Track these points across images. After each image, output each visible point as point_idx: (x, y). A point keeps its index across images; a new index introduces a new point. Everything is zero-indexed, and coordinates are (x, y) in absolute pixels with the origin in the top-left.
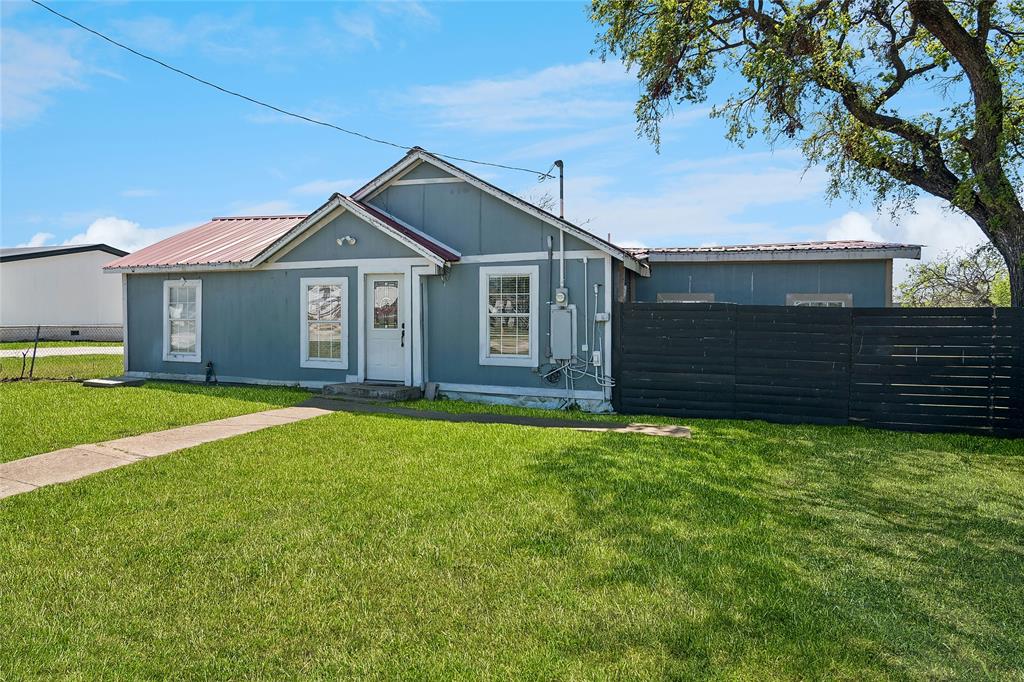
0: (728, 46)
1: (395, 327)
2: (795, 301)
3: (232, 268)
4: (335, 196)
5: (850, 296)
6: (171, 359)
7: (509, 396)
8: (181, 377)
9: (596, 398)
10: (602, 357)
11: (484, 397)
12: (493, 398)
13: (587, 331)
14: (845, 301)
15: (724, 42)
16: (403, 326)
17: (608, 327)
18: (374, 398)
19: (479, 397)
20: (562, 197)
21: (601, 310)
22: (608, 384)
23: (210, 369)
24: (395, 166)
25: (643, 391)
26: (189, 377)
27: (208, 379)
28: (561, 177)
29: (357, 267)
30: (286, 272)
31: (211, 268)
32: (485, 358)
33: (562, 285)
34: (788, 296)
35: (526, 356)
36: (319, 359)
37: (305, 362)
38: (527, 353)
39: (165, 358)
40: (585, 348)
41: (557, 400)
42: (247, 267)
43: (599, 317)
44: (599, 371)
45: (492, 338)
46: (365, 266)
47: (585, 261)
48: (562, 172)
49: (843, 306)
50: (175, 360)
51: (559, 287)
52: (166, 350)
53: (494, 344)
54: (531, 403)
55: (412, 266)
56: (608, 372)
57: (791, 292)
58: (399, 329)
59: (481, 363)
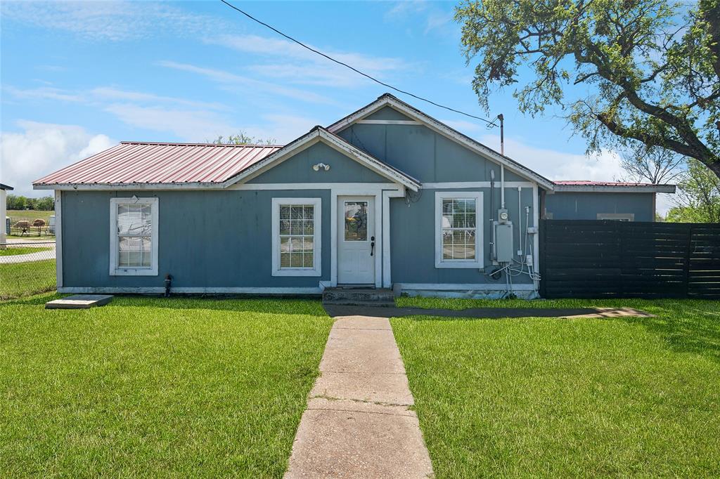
0: (529, 52)
1: (365, 239)
2: (601, 217)
3: (202, 187)
4: (316, 128)
5: (633, 215)
6: (121, 273)
7: (459, 291)
8: (134, 290)
9: (527, 290)
10: (533, 260)
11: (439, 293)
12: (446, 294)
13: (521, 240)
14: (631, 218)
15: (527, 48)
16: (373, 239)
17: (536, 238)
18: (374, 300)
19: (435, 293)
20: (502, 142)
21: (531, 225)
22: (537, 279)
23: (170, 281)
24: (367, 107)
25: (560, 282)
26: (143, 290)
27: (168, 291)
28: (502, 126)
29: (330, 190)
30: (256, 192)
31: (176, 187)
32: (439, 263)
33: (503, 206)
34: (598, 215)
35: (473, 260)
36: (291, 268)
37: (277, 270)
38: (473, 257)
39: (112, 272)
40: (520, 253)
41: (498, 292)
42: (220, 187)
43: (530, 230)
44: (531, 270)
45: (444, 247)
46: (337, 189)
47: (520, 189)
48: (502, 123)
49: (629, 220)
50: (126, 274)
51: (500, 208)
52: (113, 265)
53: (447, 251)
54: (477, 295)
55: (383, 190)
56: (536, 269)
57: (599, 213)
58: (369, 241)
59: (436, 266)
